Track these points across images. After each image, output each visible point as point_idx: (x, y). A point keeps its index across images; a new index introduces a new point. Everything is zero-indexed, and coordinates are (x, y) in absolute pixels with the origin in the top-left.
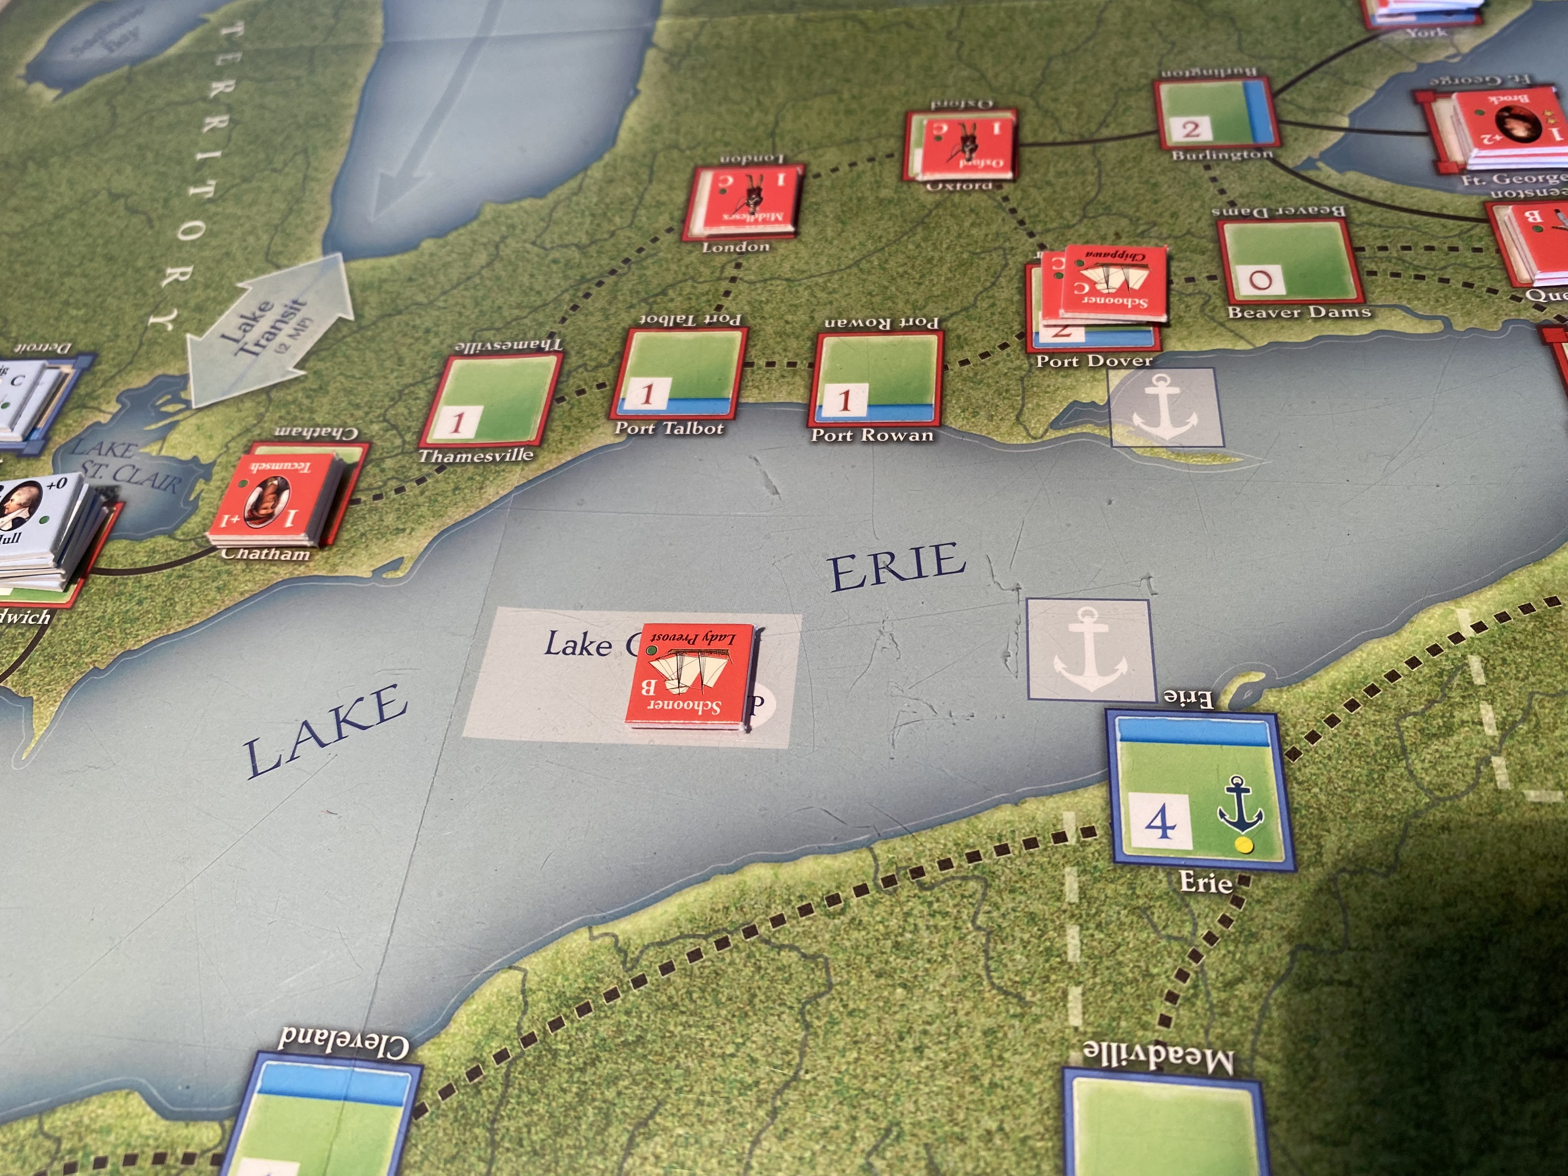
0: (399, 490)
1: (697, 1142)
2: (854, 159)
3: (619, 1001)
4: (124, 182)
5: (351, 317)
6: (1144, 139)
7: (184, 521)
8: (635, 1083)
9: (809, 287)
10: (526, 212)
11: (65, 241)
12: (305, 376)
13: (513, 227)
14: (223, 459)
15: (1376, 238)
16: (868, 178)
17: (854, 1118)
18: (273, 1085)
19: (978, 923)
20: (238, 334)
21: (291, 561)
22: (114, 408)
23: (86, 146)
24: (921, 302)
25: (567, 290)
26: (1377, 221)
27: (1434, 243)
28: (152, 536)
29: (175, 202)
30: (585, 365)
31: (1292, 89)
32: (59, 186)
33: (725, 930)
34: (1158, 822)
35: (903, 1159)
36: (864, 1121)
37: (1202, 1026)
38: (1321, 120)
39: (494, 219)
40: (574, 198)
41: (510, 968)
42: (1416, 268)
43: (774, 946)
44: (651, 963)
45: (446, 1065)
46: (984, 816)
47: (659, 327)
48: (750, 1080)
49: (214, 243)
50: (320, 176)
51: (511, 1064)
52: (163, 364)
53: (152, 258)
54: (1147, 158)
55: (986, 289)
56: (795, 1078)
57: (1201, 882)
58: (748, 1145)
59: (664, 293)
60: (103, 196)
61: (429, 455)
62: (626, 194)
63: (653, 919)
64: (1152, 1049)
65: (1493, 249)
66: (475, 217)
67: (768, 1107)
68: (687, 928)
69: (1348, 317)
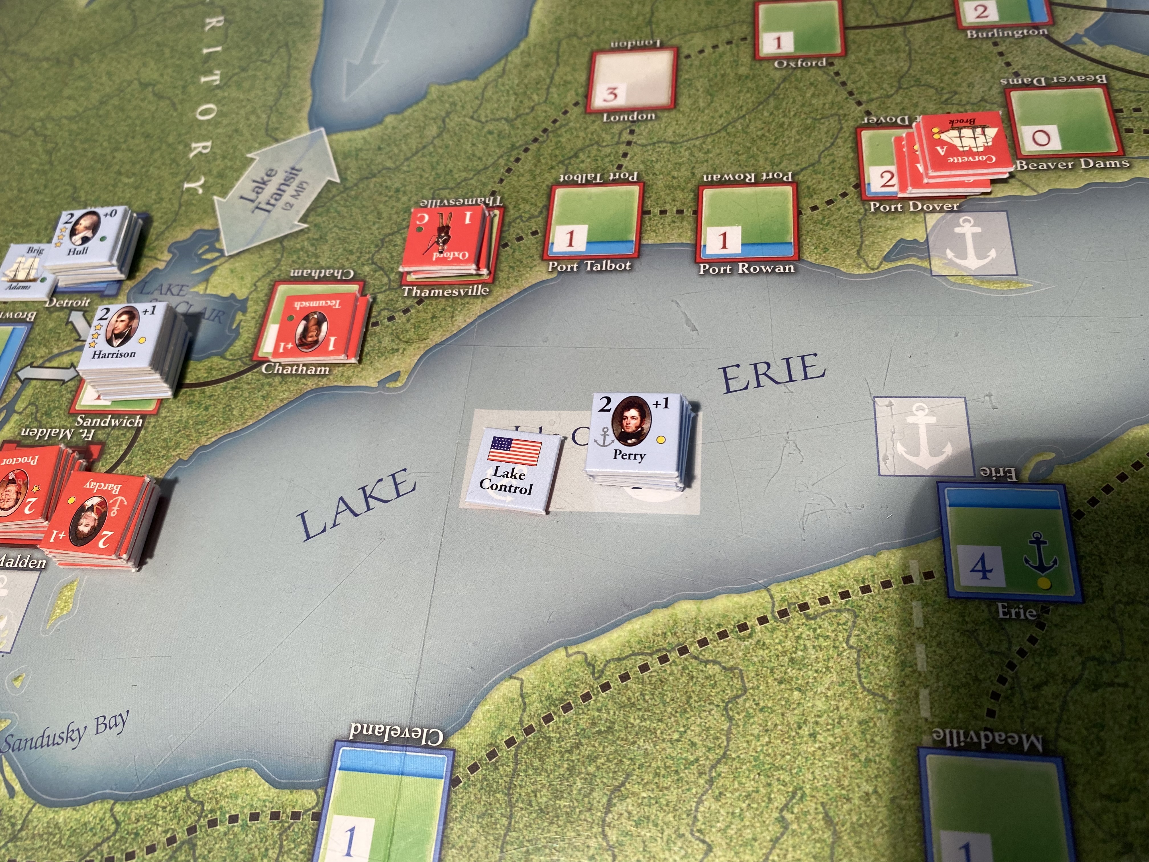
0: (391, 319)
1: (657, 803)
2: (715, 43)
3: (592, 702)
4: (150, 73)
5: (338, 180)
6: (943, 21)
7: (231, 344)
8: (608, 760)
9: (689, 148)
10: (463, 92)
11: (111, 123)
12: (307, 228)
13: (454, 104)
14: (254, 295)
15: (1131, 102)
16: (728, 58)
17: (769, 785)
18: (348, 764)
19: (851, 643)
20: (253, 196)
21: (315, 375)
22: (167, 257)
23: (116, 43)
24: (777, 160)
25: (502, 156)
26: (1132, 87)
28: (208, 357)
29: (192, 89)
30: (521, 216)
32: (100, 78)
33: (664, 649)
34: (979, 567)
35: (806, 813)
36: (776, 786)
37: (1018, 717)
38: (1086, 3)
39: (440, 98)
40: (500, 80)
41: (511, 678)
43: (701, 661)
44: (612, 674)
45: (471, 749)
46: (851, 565)
47: (574, 184)
48: (691, 758)
49: (225, 122)
50: (301, 65)
51: (518, 747)
52: (200, 220)
53: (179, 135)
54: (947, 37)
55: (827, 149)
56: (724, 755)
57: (1013, 611)
58: (694, 804)
59: (576, 156)
60: (136, 85)
61: (410, 291)
62: (540, 75)
63: (611, 641)
64: (982, 734)
66: (424, 97)
67: (707, 777)
68: (637, 648)
69: (1111, 168)
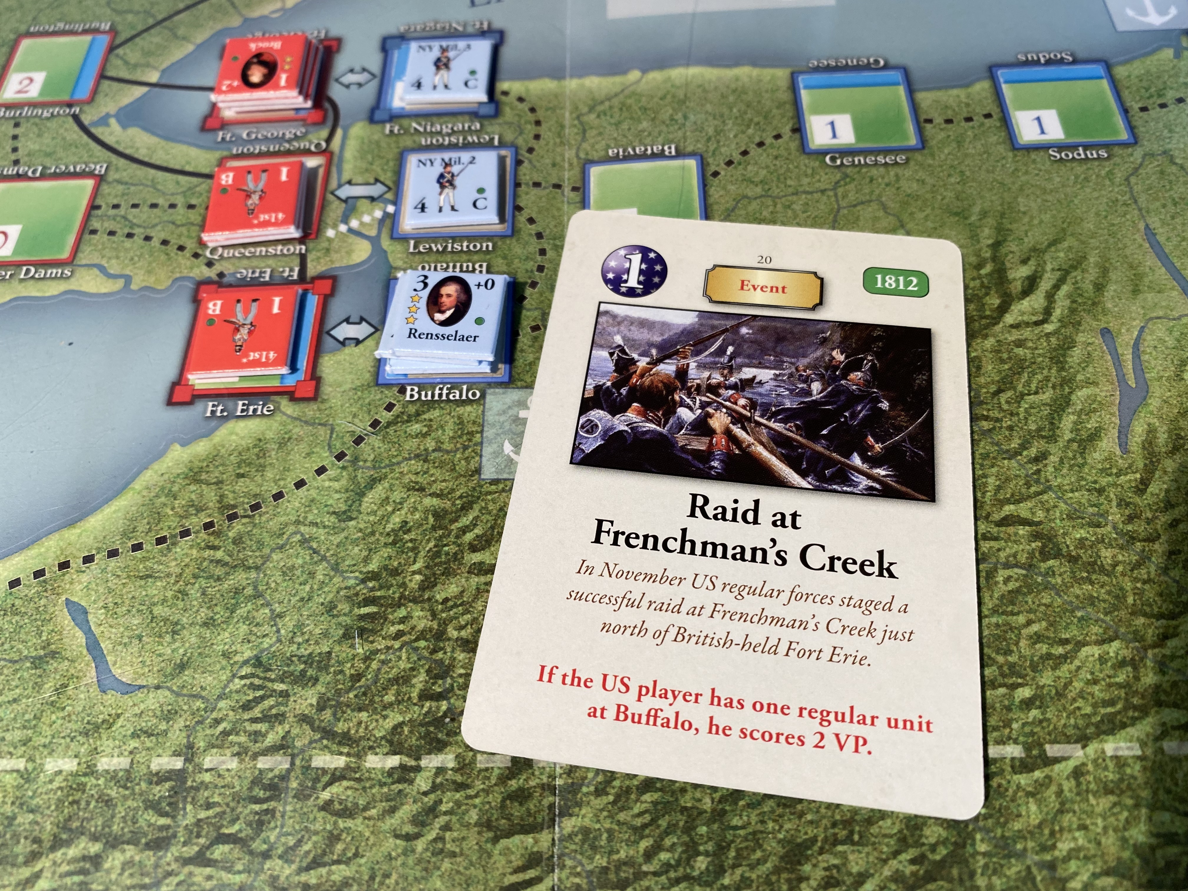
15: (116, 196)
26: (127, 179)
27: (161, 201)
31: (129, 44)
38: (138, 76)
42: (133, 225)
65: (204, 206)
69: (51, 278)
